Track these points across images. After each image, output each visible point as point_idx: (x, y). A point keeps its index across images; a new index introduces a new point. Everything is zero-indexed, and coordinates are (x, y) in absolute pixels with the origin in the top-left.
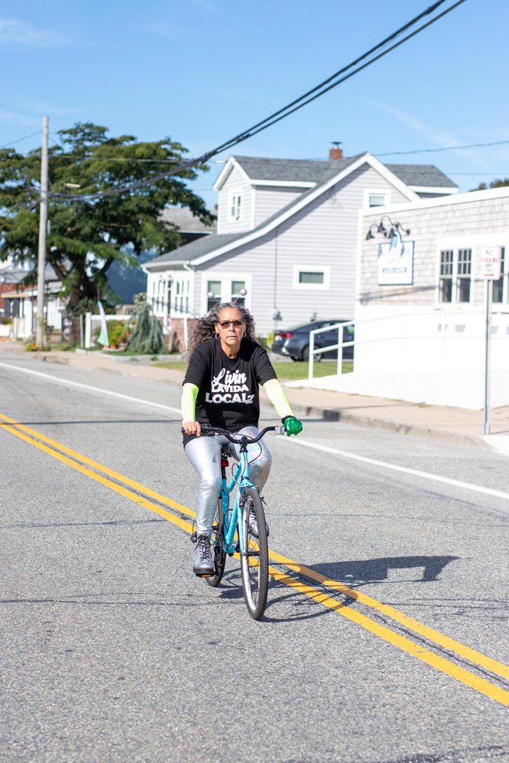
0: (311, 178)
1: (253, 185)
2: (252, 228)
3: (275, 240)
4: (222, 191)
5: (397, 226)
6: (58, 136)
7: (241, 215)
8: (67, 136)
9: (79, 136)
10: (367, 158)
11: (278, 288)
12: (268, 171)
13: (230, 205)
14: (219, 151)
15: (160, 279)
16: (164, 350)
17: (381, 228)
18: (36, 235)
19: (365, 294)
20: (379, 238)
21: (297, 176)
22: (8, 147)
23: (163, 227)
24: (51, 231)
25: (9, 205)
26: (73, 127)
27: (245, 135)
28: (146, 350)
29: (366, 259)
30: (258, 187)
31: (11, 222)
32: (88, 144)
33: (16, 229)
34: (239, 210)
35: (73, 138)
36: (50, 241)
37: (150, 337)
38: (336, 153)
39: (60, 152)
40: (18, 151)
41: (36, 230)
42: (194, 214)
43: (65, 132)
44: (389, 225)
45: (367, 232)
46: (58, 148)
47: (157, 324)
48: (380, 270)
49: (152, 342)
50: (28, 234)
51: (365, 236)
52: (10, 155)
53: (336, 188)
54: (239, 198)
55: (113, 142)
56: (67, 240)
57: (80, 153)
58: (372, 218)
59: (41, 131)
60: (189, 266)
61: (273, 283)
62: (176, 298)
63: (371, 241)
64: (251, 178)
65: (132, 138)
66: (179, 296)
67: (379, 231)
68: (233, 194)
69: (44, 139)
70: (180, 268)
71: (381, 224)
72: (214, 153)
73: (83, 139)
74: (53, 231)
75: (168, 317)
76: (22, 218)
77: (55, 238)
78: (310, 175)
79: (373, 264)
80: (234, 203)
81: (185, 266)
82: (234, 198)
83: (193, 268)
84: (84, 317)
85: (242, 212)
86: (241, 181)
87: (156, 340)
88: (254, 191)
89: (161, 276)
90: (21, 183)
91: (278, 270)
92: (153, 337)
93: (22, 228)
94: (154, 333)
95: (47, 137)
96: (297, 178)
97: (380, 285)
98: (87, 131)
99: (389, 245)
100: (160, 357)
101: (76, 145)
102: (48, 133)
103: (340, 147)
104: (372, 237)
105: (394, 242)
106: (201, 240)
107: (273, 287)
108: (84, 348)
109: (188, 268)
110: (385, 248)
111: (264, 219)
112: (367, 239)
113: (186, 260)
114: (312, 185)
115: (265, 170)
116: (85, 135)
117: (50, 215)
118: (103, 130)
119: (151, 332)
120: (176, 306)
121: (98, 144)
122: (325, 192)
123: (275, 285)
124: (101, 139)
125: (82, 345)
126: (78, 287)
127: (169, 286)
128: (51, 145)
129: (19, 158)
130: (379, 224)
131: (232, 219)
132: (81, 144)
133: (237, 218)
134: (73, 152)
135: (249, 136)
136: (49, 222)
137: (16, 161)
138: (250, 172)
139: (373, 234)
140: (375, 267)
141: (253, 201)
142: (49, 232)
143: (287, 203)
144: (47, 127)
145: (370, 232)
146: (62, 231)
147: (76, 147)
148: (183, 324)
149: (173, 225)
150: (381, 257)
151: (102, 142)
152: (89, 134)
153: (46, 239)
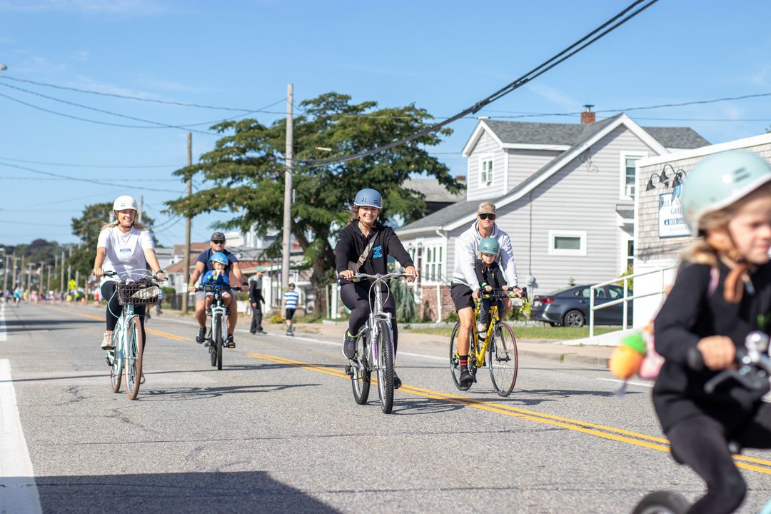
0: (565, 141)
1: (504, 149)
2: (505, 192)
3: (529, 204)
4: (472, 156)
5: (680, 175)
6: (302, 107)
7: (493, 181)
8: (310, 106)
9: (322, 106)
10: (624, 120)
11: (532, 253)
12: (520, 135)
13: (481, 170)
14: (490, 100)
15: (410, 247)
16: (416, 319)
17: (663, 177)
18: (282, 205)
19: (644, 249)
20: (660, 188)
21: (551, 139)
23: (408, 195)
24: (296, 199)
25: (252, 175)
26: (316, 97)
27: (523, 80)
29: (644, 212)
30: (511, 151)
31: (255, 192)
32: (330, 112)
33: (261, 198)
34: (490, 175)
35: (316, 108)
36: (295, 210)
37: (402, 305)
38: (589, 117)
39: (302, 122)
40: (261, 122)
41: (281, 199)
42: (440, 183)
43: (306, 103)
44: (670, 175)
45: (647, 183)
46: (301, 118)
47: (408, 292)
48: (662, 222)
49: (404, 311)
50: (272, 204)
51: (645, 188)
52: (252, 125)
53: (591, 151)
54: (491, 163)
55: (355, 109)
56: (311, 209)
57: (322, 123)
58: (651, 169)
59: (286, 99)
60: (442, 231)
61: (528, 249)
62: (428, 265)
63: (651, 192)
64: (503, 142)
65: (374, 104)
66: (431, 264)
67: (661, 181)
68: (483, 159)
69: (289, 106)
70: (433, 235)
71: (664, 173)
72: (486, 102)
73: (325, 108)
74: (298, 200)
75: (419, 286)
76: (263, 189)
77: (301, 207)
78: (564, 138)
79: (653, 216)
80: (485, 169)
81: (438, 232)
82: (485, 163)
83: (446, 233)
84: (330, 288)
85: (493, 177)
86: (492, 146)
87: (408, 308)
88: (506, 155)
89: (410, 244)
90: (263, 153)
91: (533, 235)
92: (405, 306)
93: (267, 197)
94: (406, 301)
95: (292, 105)
96: (551, 141)
97: (661, 238)
98: (331, 99)
99: (671, 195)
100: (413, 325)
101: (318, 114)
102: (293, 100)
103: (592, 110)
104: (653, 187)
105: (677, 191)
106: (449, 207)
107: (528, 253)
108: (330, 319)
109: (441, 234)
110: (667, 198)
111: (517, 184)
112: (647, 189)
113: (439, 226)
114: (566, 148)
115: (517, 134)
116: (328, 104)
117: (295, 184)
118: (347, 98)
119: (403, 301)
120: (428, 275)
121: (340, 112)
122: (581, 154)
123: (530, 251)
124: (343, 107)
125: (328, 317)
126: (323, 258)
127: (420, 254)
128: (295, 117)
129: (260, 128)
130: (660, 174)
131: (483, 185)
132: (324, 113)
133: (489, 183)
134: (316, 122)
135: (527, 80)
136: (294, 190)
137: (259, 131)
138: (502, 135)
139: (654, 185)
140: (655, 219)
141: (506, 165)
142: (294, 201)
143: (541, 167)
144: (292, 95)
145: (651, 182)
146: (307, 201)
147: (319, 117)
148: (436, 291)
149: (419, 193)
150: (662, 209)
152: (333, 103)
153: (291, 208)
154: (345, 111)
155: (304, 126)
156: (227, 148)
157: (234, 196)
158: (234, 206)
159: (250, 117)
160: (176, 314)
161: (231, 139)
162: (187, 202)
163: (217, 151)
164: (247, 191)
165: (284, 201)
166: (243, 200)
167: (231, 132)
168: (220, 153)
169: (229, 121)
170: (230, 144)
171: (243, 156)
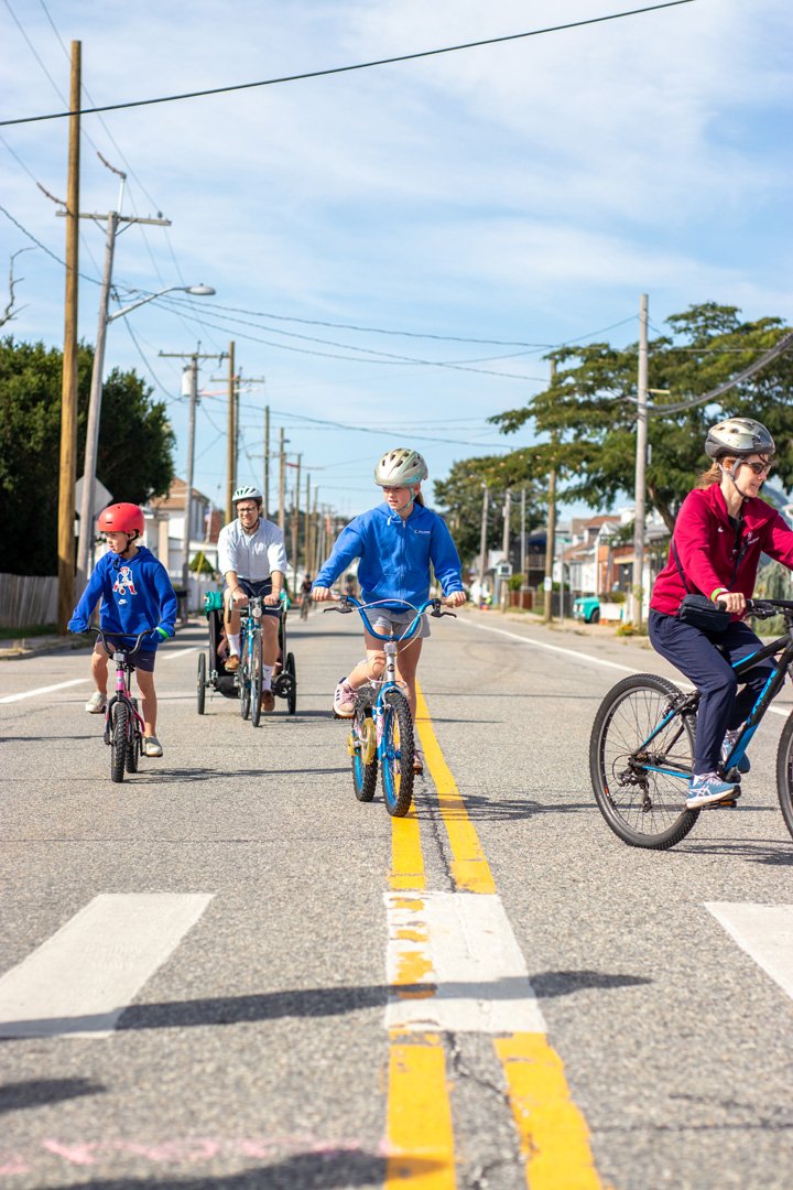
6: (668, 326)
8: (682, 324)
9: (700, 322)
18: (632, 468)
22: (599, 342)
24: (653, 460)
25: (598, 425)
26: (690, 310)
28: (775, 630)
31: (598, 449)
32: (713, 332)
33: (602, 459)
35: (692, 326)
39: (668, 347)
40: (613, 347)
41: (631, 459)
43: (675, 318)
46: (665, 340)
50: (621, 466)
52: (604, 352)
55: (748, 328)
56: (674, 473)
57: (702, 344)
65: (778, 321)
69: (640, 327)
73: (706, 327)
76: (611, 444)
93: (613, 457)
95: (646, 324)
98: (710, 314)
101: (696, 335)
102: (647, 318)
116: (706, 319)
117: (649, 441)
118: (732, 311)
121: (727, 331)
124: (732, 325)
128: (653, 337)
129: (613, 355)
132: (705, 333)
134: (693, 347)
136: (650, 446)
137: (612, 361)
142: (649, 462)
144: (646, 310)
147: (697, 338)
151: (732, 328)
152: (714, 318)
153: (646, 473)
154: (734, 331)
155: (671, 352)
156: (568, 384)
157: (564, 458)
158: (563, 470)
159: (599, 340)
160: (536, 621)
161: (573, 373)
162: (502, 464)
163: (551, 390)
164: (585, 448)
165: (635, 462)
166: (575, 463)
167: (575, 363)
168: (555, 394)
169: (571, 345)
170: (571, 380)
171: (593, 398)
